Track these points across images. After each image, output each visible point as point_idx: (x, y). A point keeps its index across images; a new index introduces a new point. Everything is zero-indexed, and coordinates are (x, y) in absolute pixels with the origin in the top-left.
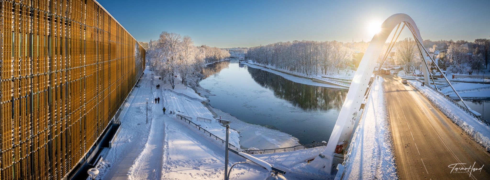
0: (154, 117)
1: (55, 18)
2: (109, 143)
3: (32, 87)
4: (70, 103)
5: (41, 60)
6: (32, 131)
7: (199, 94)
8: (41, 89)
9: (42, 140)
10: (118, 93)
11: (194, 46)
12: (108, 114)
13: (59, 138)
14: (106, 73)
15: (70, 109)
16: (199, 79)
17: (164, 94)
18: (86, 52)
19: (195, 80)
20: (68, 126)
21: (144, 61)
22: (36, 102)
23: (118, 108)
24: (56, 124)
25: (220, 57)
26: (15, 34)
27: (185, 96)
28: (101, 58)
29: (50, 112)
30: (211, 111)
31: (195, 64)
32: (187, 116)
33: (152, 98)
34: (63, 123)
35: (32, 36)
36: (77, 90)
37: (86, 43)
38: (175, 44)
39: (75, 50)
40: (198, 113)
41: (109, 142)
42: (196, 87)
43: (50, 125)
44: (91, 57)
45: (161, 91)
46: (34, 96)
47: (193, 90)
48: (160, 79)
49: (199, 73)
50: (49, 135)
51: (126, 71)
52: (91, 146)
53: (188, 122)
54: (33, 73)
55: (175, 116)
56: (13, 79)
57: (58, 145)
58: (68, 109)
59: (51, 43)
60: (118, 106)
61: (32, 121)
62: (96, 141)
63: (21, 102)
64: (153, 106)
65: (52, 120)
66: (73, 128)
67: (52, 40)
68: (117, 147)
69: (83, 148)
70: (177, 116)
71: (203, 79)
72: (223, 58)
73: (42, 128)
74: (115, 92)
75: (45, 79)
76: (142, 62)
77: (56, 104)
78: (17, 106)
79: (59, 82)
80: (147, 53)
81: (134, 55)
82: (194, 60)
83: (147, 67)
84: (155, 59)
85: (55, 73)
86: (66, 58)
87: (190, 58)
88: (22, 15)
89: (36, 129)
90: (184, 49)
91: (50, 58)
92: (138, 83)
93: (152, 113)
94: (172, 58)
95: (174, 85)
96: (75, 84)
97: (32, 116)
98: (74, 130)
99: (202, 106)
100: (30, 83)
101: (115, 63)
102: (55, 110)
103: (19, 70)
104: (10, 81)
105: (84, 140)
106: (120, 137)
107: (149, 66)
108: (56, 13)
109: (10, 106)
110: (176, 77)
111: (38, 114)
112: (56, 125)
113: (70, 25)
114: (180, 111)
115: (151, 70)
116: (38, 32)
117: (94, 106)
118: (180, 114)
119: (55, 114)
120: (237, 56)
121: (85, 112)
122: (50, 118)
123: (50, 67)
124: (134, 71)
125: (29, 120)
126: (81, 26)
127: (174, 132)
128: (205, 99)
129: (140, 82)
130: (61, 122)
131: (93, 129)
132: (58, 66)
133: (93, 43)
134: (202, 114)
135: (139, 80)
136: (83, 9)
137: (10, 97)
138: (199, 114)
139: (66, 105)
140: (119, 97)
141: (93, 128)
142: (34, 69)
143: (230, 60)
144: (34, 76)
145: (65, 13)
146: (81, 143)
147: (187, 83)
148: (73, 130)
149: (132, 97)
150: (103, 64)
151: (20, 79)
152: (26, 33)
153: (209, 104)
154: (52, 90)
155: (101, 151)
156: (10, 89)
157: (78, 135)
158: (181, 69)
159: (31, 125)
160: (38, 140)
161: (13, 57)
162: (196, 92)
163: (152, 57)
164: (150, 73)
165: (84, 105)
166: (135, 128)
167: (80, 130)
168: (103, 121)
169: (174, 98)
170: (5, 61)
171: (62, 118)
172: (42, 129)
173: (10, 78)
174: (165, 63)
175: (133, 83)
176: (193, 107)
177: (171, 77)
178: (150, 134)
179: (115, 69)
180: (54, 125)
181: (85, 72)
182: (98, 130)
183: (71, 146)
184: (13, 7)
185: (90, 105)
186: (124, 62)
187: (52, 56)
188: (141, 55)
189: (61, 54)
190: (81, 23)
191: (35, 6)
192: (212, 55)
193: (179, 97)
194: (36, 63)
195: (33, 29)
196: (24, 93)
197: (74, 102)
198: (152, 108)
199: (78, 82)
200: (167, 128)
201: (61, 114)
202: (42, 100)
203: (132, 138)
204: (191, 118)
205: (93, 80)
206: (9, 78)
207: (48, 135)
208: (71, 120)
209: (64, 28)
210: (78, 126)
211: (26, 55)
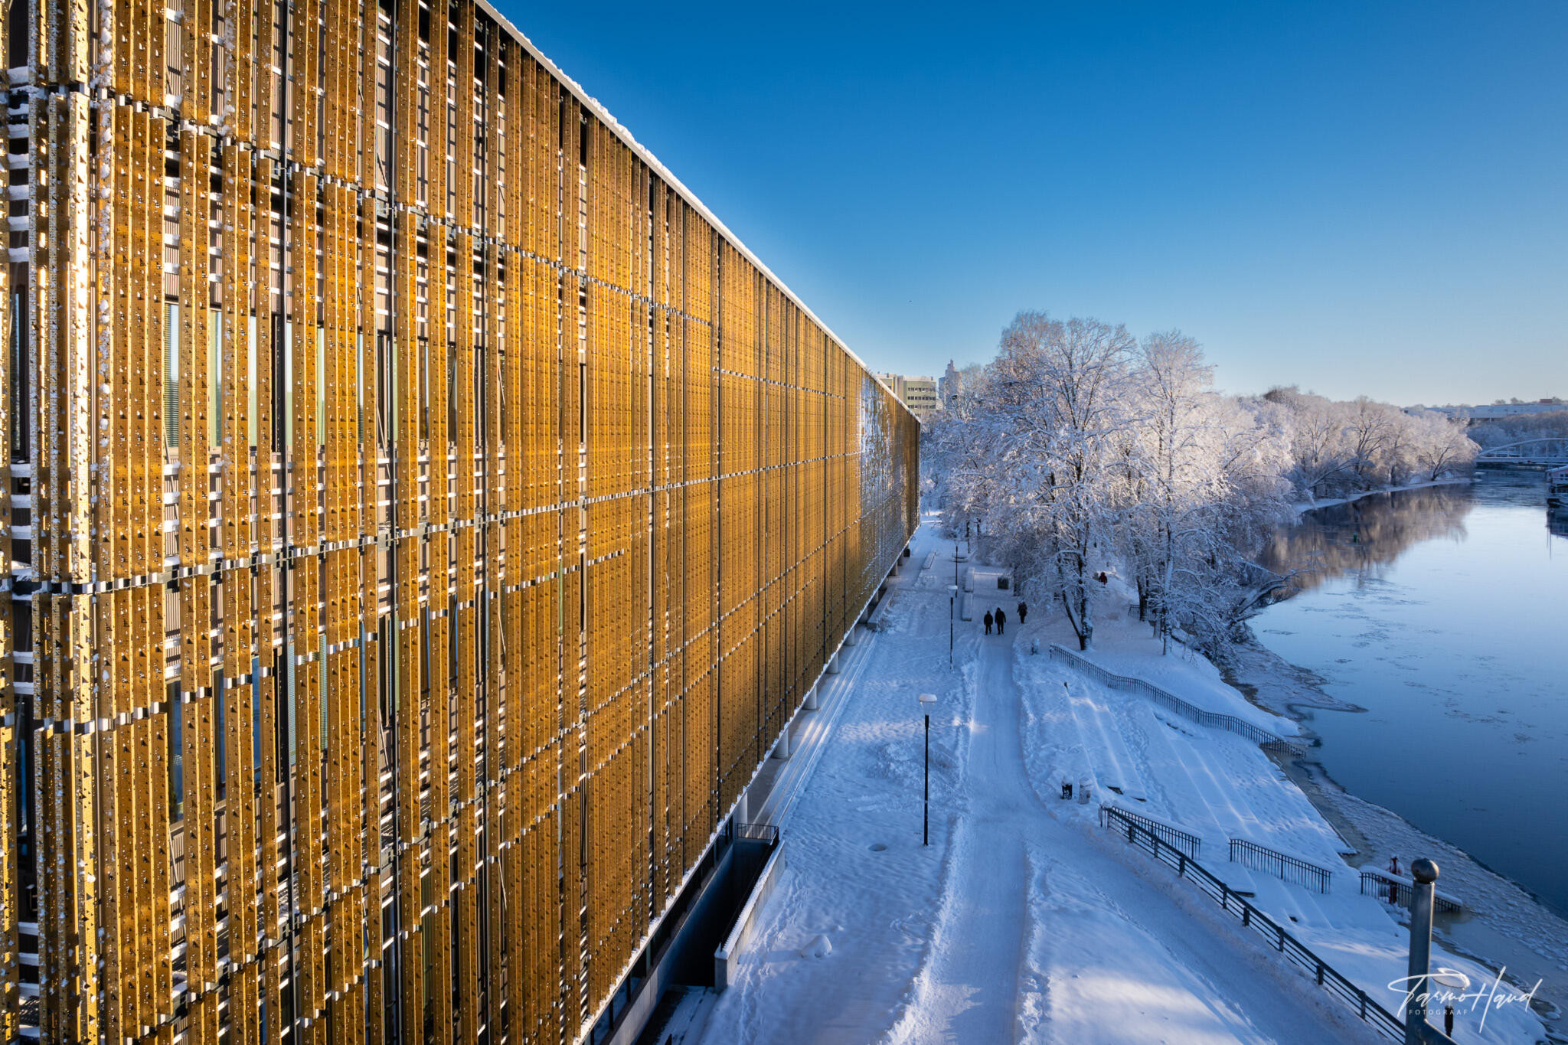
0: (966, 811)
1: (420, 233)
2: (713, 958)
3: (290, 620)
4: (501, 711)
5: (343, 468)
6: (289, 887)
7: (1250, 693)
8: (344, 630)
9: (348, 944)
10: (763, 660)
11: (1214, 396)
12: (711, 780)
13: (446, 920)
14: (700, 544)
15: (501, 745)
16: (1252, 595)
17: (1028, 678)
18: (590, 425)
19: (1224, 603)
20: (493, 847)
21: (910, 482)
22: (314, 711)
23: (766, 749)
24: (427, 834)
25: (1401, 464)
26: (184, 315)
27: (1157, 695)
28: (669, 465)
29: (391, 767)
30: (1326, 810)
31: (1220, 506)
32: (1167, 820)
33: (955, 698)
34: (463, 831)
35: (288, 327)
36: (539, 639)
37: (590, 379)
38: (1096, 382)
39: (531, 414)
40: (1240, 817)
41: (717, 954)
42: (1226, 645)
43: (394, 847)
44: (618, 456)
45: (1011, 659)
46: (300, 671)
47: (1205, 659)
48: (1002, 584)
49: (1250, 558)
50: (388, 907)
51: (810, 538)
52: (617, 973)
53: (1175, 861)
54: (295, 539)
55: (1089, 813)
56: (175, 574)
57: (440, 969)
58: (494, 744)
59: (395, 373)
60: (762, 736)
61: (292, 825)
62: (644, 943)
63: (227, 714)
64: (961, 743)
65: (402, 813)
66: (517, 857)
67: (403, 355)
68: (757, 984)
69: (574, 985)
70: (1105, 813)
71: (1279, 599)
72: (1417, 469)
73: (347, 864)
74: (750, 652)
75: (365, 576)
76: (897, 485)
77: (424, 718)
78: (199, 736)
79: (444, 589)
80: (928, 437)
81: (855, 448)
82: (1215, 482)
83: (930, 518)
84: (974, 471)
85: (420, 542)
86: (480, 456)
87: (1187, 469)
88: (222, 200)
89: (317, 877)
90: (1151, 415)
91: (390, 454)
92: (873, 606)
93: (954, 783)
94: (1079, 469)
95: (1090, 624)
96: (532, 605)
97: (292, 794)
98: (525, 871)
99: (1267, 774)
100: (275, 598)
101: (750, 492)
102: (423, 755)
103: (212, 523)
104: (155, 590)
105: (578, 938)
106: (776, 923)
107: (938, 513)
108: (422, 204)
109: (160, 738)
110: (1103, 578)
111: (324, 782)
112: (427, 846)
113: (502, 275)
114: (1124, 786)
115: (951, 536)
116: (320, 304)
117: (633, 729)
118: (1125, 804)
119: (422, 776)
120: (1533, 458)
121: (583, 763)
122: (393, 799)
123: (390, 509)
124: (854, 538)
125: (272, 817)
126: (561, 282)
127: (1086, 914)
128: (1289, 726)
129: (886, 602)
130: (452, 827)
131: (629, 868)
132: (434, 501)
133: (629, 378)
134: (1267, 828)
135: (883, 591)
136: (565, 193)
137: (157, 686)
138: (1247, 823)
139: (480, 722)
140: (770, 683)
141: (626, 860)
142: (299, 519)
143: (1473, 484)
144: (302, 560)
145: (474, 208)
146: (563, 955)
147: (1172, 618)
148: (517, 872)
149: (842, 685)
150: (685, 496)
151: (216, 577)
152: (253, 312)
153: (1317, 765)
154: (404, 635)
155: (674, 1009)
156: (157, 638)
157: (547, 906)
158: (1133, 534)
159: (285, 849)
160: (327, 944)
161: (174, 451)
162: (1229, 678)
163: (956, 463)
164: (947, 549)
165: (581, 725)
166: (861, 871)
167: (560, 875)
168: (680, 818)
169: (1089, 702)
170: (120, 469)
171: (457, 797)
172: (347, 873)
173: (159, 570)
174: (1031, 496)
175: (848, 608)
176: (1206, 770)
177: (1071, 575)
178: (944, 915)
179: (750, 527)
180: (416, 845)
181: (582, 537)
182: (652, 877)
183: (511, 973)
184: (170, 146)
185: (613, 726)
186: (801, 487)
187: (403, 446)
188: (896, 450)
189: (453, 435)
190: (561, 268)
191: (301, 152)
192: (1340, 446)
193: (1119, 698)
194: (313, 484)
195: (294, 288)
196: (245, 660)
197: (524, 707)
198: (958, 753)
199: (547, 590)
200: (1043, 885)
201: (452, 776)
202: (345, 699)
203: (841, 928)
204: (1194, 841)
205: (629, 579)
206: (150, 571)
207: (384, 905)
208: (509, 813)
209: (470, 290)
210: (547, 847)
211: (252, 441)
